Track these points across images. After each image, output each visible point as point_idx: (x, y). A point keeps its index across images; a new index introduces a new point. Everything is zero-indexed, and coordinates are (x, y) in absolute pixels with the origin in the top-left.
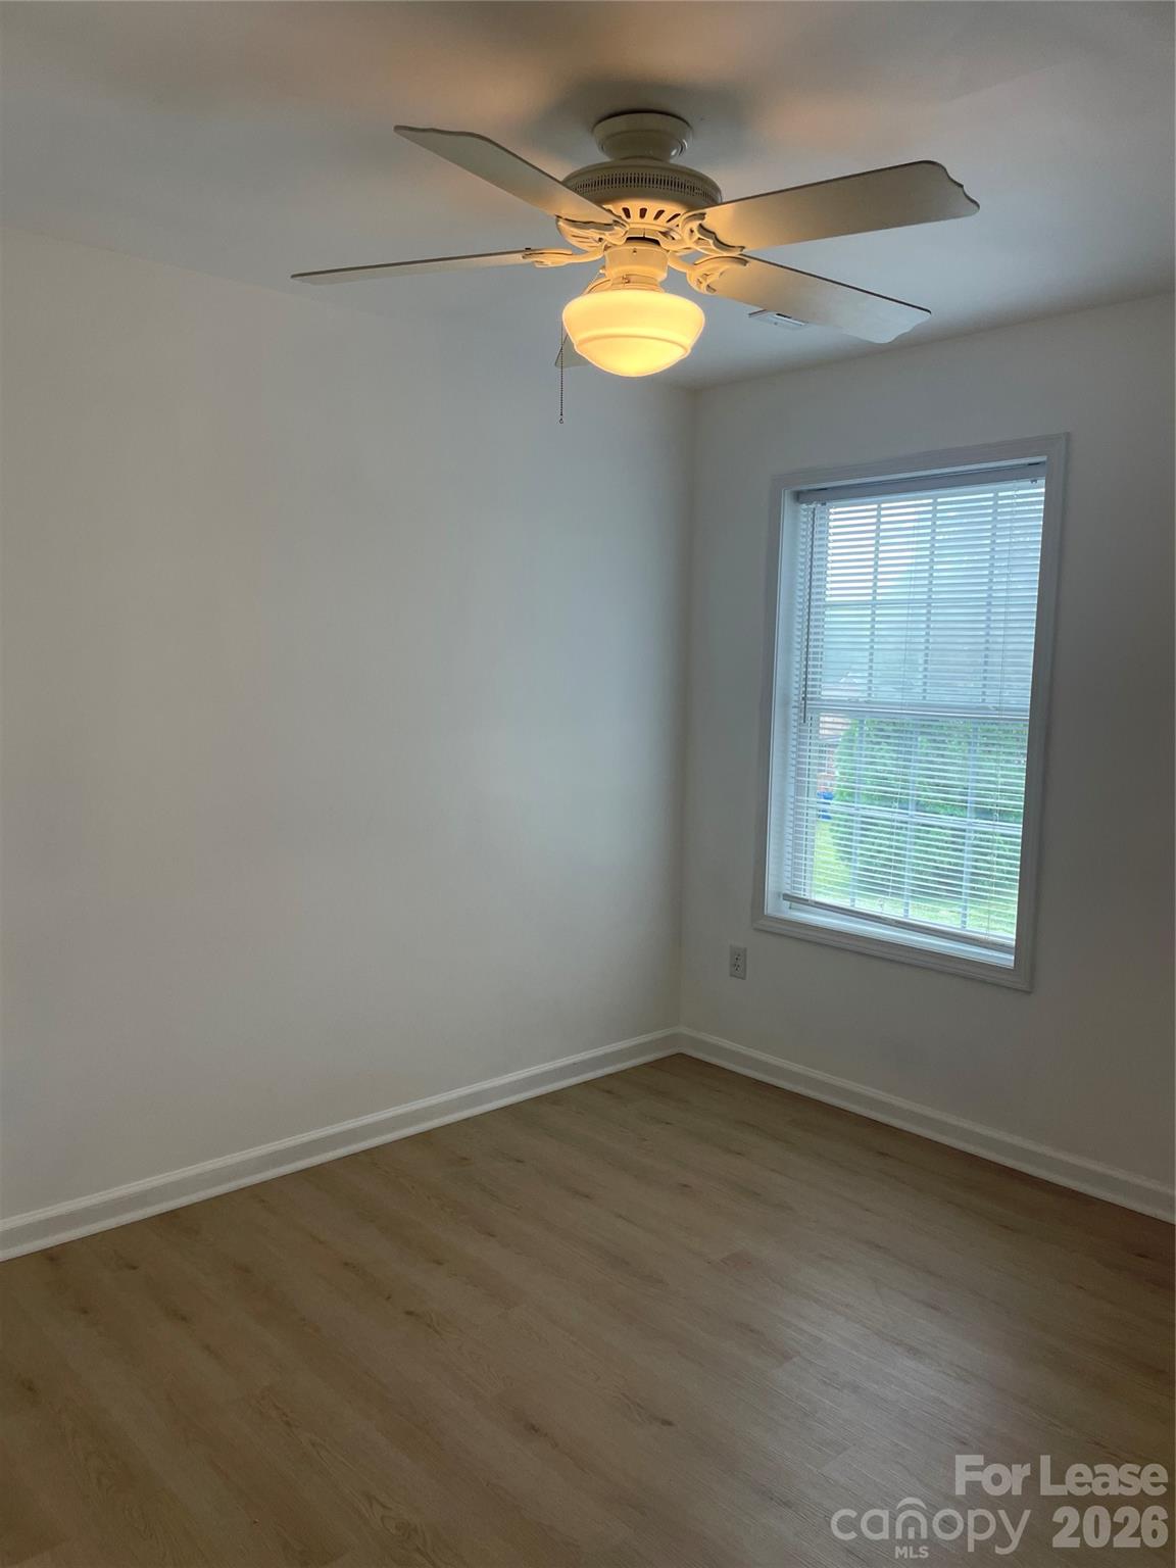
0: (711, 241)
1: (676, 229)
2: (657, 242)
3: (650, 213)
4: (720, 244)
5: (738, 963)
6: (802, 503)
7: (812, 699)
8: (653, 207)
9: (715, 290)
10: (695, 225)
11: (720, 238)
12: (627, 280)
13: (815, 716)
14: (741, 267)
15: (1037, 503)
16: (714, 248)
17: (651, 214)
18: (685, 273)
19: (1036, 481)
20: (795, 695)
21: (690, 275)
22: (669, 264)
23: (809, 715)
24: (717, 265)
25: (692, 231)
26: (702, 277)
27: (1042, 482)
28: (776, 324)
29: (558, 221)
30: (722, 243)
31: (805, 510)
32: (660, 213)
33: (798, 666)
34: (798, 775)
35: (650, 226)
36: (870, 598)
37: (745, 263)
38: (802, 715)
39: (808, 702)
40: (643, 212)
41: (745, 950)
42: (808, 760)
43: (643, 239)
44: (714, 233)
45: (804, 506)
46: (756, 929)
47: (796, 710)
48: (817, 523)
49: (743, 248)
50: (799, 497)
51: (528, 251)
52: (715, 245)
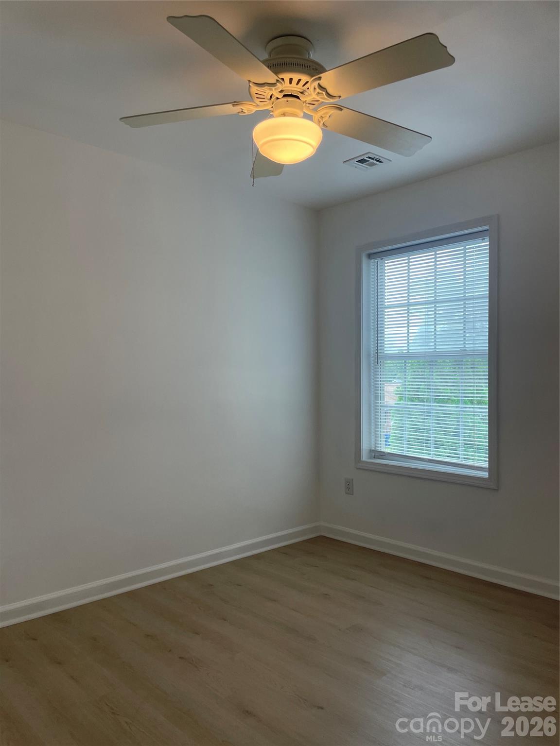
0: (324, 93)
1: (307, 90)
2: (298, 97)
3: (293, 81)
4: (329, 95)
5: (349, 487)
6: (371, 259)
7: (380, 353)
8: (296, 77)
9: (327, 127)
10: (316, 84)
11: (328, 91)
12: (284, 115)
13: (382, 361)
14: (339, 112)
15: (486, 249)
16: (326, 97)
17: (295, 81)
18: (312, 116)
19: (484, 239)
20: (373, 351)
21: (315, 117)
22: (304, 111)
23: (379, 361)
24: (327, 111)
25: (315, 89)
26: (320, 118)
27: (487, 239)
28: (356, 167)
29: (249, 83)
30: (329, 94)
31: (373, 263)
32: (299, 80)
33: (373, 337)
34: (375, 390)
35: (294, 88)
36: (406, 302)
37: (341, 110)
38: (376, 360)
39: (379, 354)
40: (291, 80)
41: (353, 480)
42: (380, 383)
43: (291, 96)
44: (325, 89)
45: (372, 261)
46: (357, 468)
47: (373, 359)
48: (379, 268)
49: (340, 97)
50: (370, 256)
51: (235, 103)
52: (327, 96)
